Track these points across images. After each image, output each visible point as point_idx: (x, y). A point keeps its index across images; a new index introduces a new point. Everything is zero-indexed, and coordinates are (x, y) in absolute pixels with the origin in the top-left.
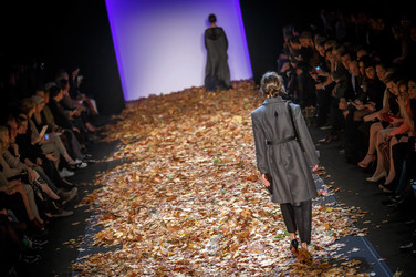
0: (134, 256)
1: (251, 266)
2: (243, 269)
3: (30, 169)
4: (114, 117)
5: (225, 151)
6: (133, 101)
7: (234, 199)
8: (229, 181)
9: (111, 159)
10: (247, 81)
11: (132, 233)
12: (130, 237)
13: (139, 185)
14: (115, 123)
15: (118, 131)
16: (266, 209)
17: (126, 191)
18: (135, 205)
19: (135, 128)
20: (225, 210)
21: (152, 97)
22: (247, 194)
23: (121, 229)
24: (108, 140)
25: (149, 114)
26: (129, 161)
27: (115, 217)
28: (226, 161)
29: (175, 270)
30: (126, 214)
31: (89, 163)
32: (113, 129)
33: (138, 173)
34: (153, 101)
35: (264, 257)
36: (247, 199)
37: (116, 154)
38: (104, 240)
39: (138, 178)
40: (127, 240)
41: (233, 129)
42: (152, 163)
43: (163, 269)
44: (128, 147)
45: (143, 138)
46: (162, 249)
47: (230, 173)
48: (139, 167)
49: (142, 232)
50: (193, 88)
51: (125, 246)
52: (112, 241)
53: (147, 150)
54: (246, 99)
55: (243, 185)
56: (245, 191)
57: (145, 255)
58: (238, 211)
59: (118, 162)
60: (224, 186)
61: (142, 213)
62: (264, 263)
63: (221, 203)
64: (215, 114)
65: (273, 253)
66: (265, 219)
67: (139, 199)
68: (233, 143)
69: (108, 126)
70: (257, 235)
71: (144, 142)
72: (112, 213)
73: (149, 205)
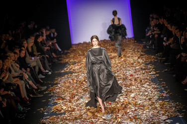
0: (71, 118)
3: (24, 73)
4: (66, 51)
5: (118, 71)
6: (76, 44)
9: (63, 71)
10: (131, 39)
11: (71, 107)
12: (70, 109)
13: (75, 85)
14: (66, 54)
15: (67, 58)
17: (69, 87)
18: (73, 94)
19: (75, 57)
21: (85, 43)
22: (127, 93)
23: (66, 105)
24: (62, 62)
25: (83, 51)
26: (71, 73)
27: (63, 99)
28: (118, 76)
30: (68, 98)
32: (65, 57)
33: (76, 79)
34: (85, 45)
36: (126, 95)
37: (65, 69)
38: (57, 109)
39: (75, 81)
40: (68, 110)
42: (83, 75)
44: (71, 66)
45: (79, 62)
47: (119, 82)
48: (76, 76)
49: (75, 107)
50: (105, 40)
51: (67, 113)
52: (61, 110)
53: (81, 68)
57: (76, 119)
58: (122, 100)
59: (66, 73)
61: (76, 98)
64: (115, 53)
67: (75, 91)
69: (63, 56)
70: (130, 113)
71: (79, 64)
72: (62, 97)
73: (80, 95)
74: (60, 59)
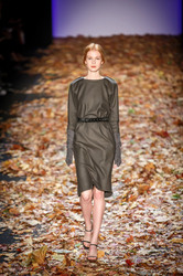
0: (36, 189)
1: (146, 219)
2: (138, 221)
4: (40, 51)
5: (141, 103)
6: (61, 39)
7: (141, 151)
8: (140, 133)
9: (29, 92)
10: (176, 37)
11: (38, 167)
12: (35, 171)
13: (52, 122)
14: (40, 56)
15: (41, 66)
16: (170, 166)
17: (38, 125)
18: (45, 141)
19: (58, 65)
20: (131, 161)
21: (80, 38)
22: (154, 149)
23: (28, 161)
24: (30, 72)
25: (75, 54)
26: (47, 97)
27: (24, 149)
28: (140, 113)
29: (72, 210)
30: (34, 148)
31: (8, 93)
32: (37, 62)
33: (54, 110)
35: (160, 212)
36: (153, 153)
37: (35, 87)
38: (10, 169)
39: (52, 115)
40: (31, 173)
41: (152, 83)
43: (61, 207)
44: (49, 82)
45: (64, 76)
46: (64, 187)
47: (142, 125)
48: (56, 105)
49: (47, 168)
50: (122, 35)
51: (28, 178)
52: (17, 172)
54: (171, 55)
55: (152, 140)
56: (153, 145)
57: (46, 191)
58: (142, 164)
59: (36, 96)
60: (134, 137)
61: (50, 149)
62: (159, 219)
63: (128, 153)
64: (138, 65)
65: (170, 210)
66: (168, 176)
67: (50, 135)
68: (150, 96)
69: (33, 59)
70: (157, 191)
71: (64, 80)
72: (22, 145)
73: (58, 143)
74: (27, 65)
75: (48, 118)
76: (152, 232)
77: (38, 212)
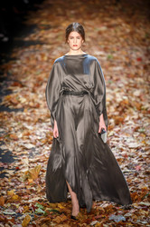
0: (31, 119)
1: (120, 145)
2: (114, 146)
4: (36, 5)
5: (118, 50)
7: (117, 89)
8: (116, 75)
9: (27, 39)
11: (33, 101)
12: (31, 104)
13: (45, 64)
14: (36, 10)
17: (34, 66)
18: (39, 80)
19: (50, 17)
22: (128, 88)
23: (25, 96)
24: (28, 23)
26: (41, 43)
27: (22, 86)
28: (117, 58)
30: (31, 85)
32: (33, 15)
33: (47, 54)
35: (132, 140)
36: (127, 91)
37: (32, 35)
38: (11, 102)
39: (45, 58)
40: (28, 106)
42: (59, 48)
44: (43, 32)
45: (56, 27)
47: (118, 68)
48: (48, 50)
49: (41, 102)
51: (26, 110)
52: (16, 105)
53: (57, 37)
57: (40, 121)
58: (119, 100)
59: (32, 43)
60: (111, 78)
61: (44, 87)
62: (131, 145)
64: (115, 19)
67: (44, 75)
68: (125, 45)
70: (130, 122)
71: (55, 30)
72: (21, 83)
75: (42, 61)
76: (126, 156)
77: (33, 138)
